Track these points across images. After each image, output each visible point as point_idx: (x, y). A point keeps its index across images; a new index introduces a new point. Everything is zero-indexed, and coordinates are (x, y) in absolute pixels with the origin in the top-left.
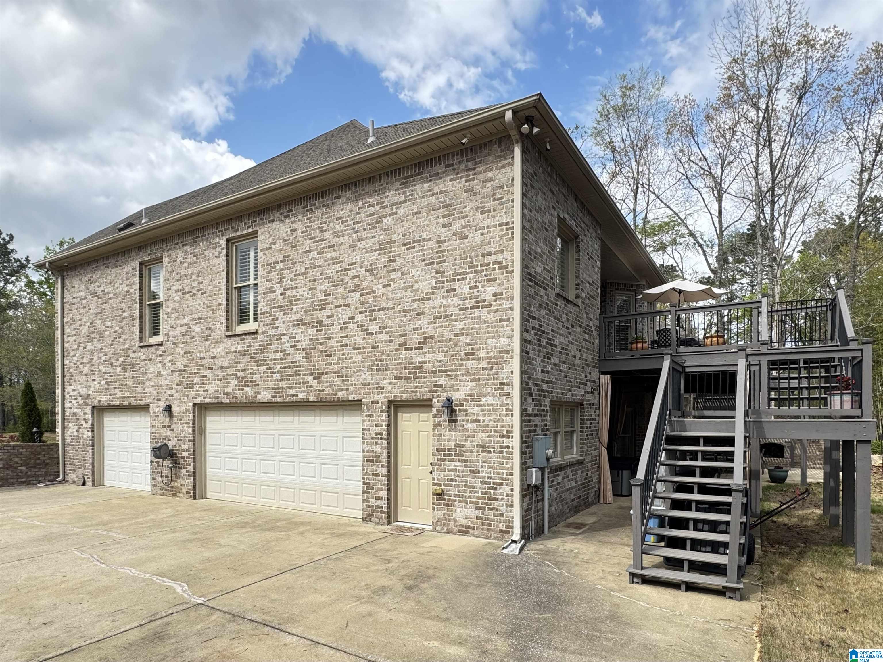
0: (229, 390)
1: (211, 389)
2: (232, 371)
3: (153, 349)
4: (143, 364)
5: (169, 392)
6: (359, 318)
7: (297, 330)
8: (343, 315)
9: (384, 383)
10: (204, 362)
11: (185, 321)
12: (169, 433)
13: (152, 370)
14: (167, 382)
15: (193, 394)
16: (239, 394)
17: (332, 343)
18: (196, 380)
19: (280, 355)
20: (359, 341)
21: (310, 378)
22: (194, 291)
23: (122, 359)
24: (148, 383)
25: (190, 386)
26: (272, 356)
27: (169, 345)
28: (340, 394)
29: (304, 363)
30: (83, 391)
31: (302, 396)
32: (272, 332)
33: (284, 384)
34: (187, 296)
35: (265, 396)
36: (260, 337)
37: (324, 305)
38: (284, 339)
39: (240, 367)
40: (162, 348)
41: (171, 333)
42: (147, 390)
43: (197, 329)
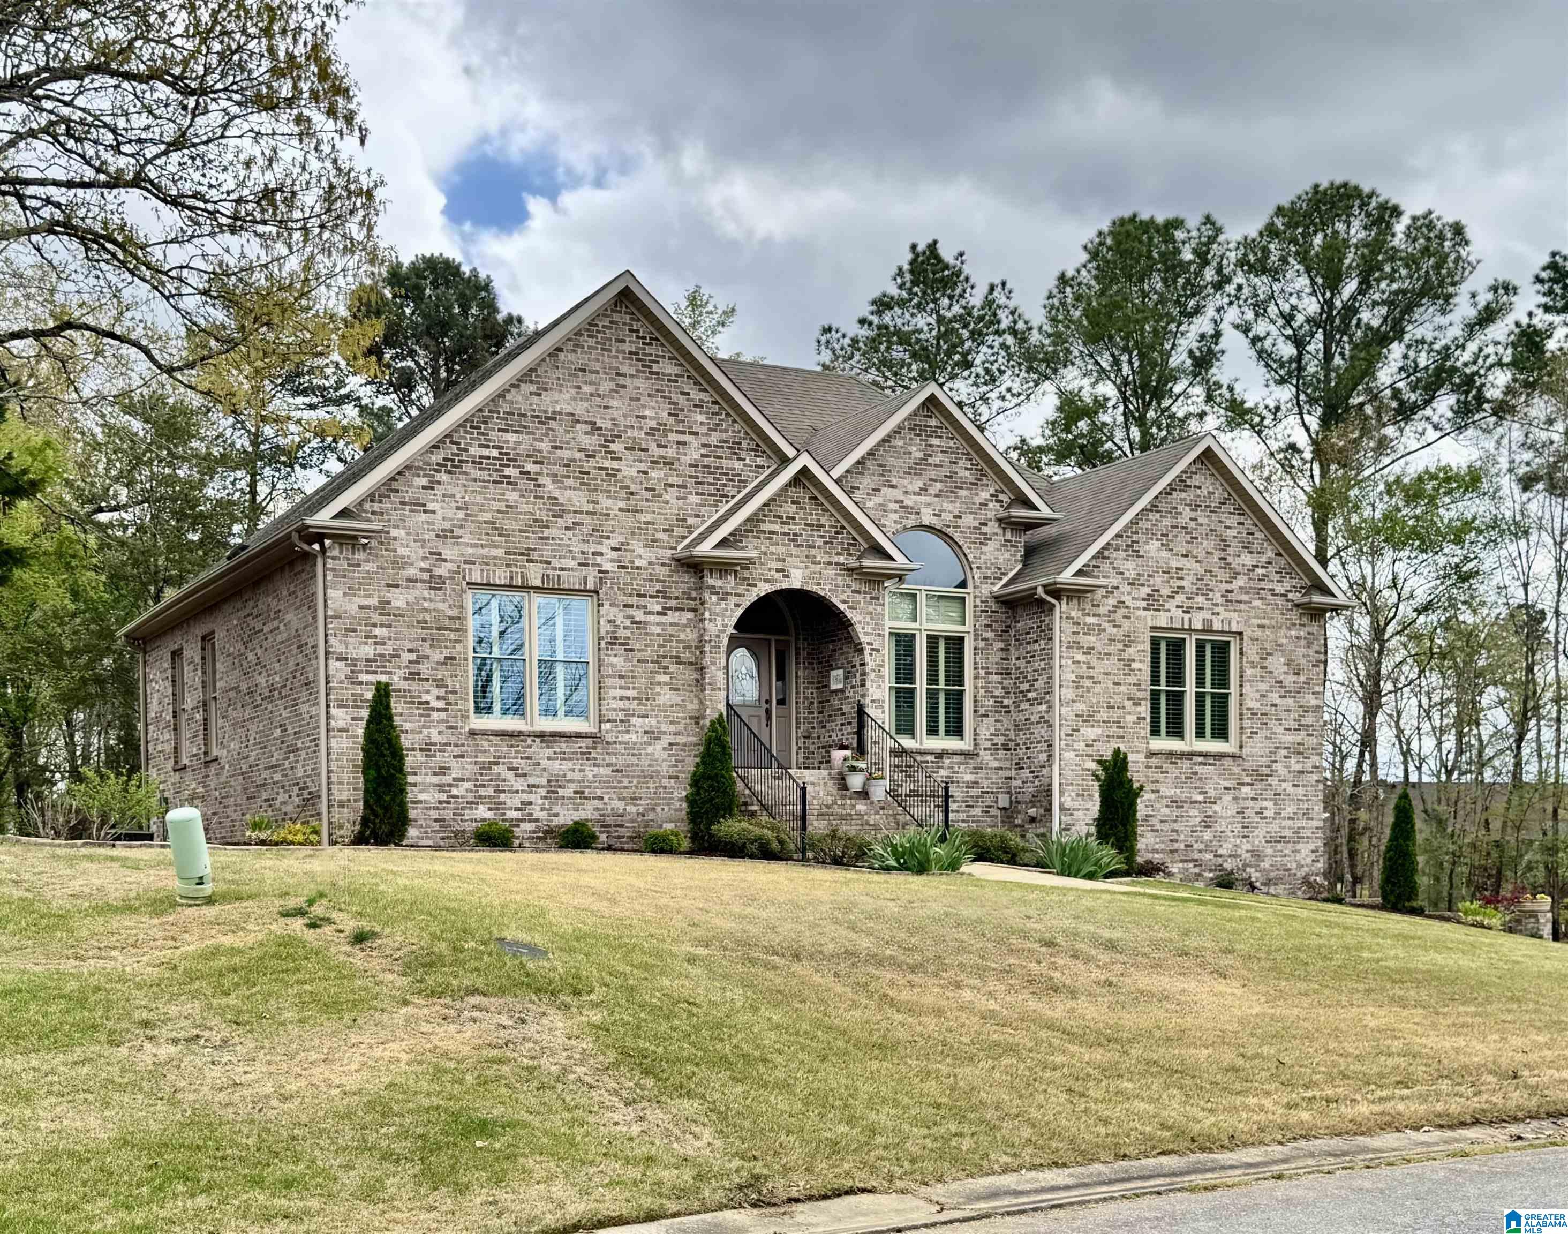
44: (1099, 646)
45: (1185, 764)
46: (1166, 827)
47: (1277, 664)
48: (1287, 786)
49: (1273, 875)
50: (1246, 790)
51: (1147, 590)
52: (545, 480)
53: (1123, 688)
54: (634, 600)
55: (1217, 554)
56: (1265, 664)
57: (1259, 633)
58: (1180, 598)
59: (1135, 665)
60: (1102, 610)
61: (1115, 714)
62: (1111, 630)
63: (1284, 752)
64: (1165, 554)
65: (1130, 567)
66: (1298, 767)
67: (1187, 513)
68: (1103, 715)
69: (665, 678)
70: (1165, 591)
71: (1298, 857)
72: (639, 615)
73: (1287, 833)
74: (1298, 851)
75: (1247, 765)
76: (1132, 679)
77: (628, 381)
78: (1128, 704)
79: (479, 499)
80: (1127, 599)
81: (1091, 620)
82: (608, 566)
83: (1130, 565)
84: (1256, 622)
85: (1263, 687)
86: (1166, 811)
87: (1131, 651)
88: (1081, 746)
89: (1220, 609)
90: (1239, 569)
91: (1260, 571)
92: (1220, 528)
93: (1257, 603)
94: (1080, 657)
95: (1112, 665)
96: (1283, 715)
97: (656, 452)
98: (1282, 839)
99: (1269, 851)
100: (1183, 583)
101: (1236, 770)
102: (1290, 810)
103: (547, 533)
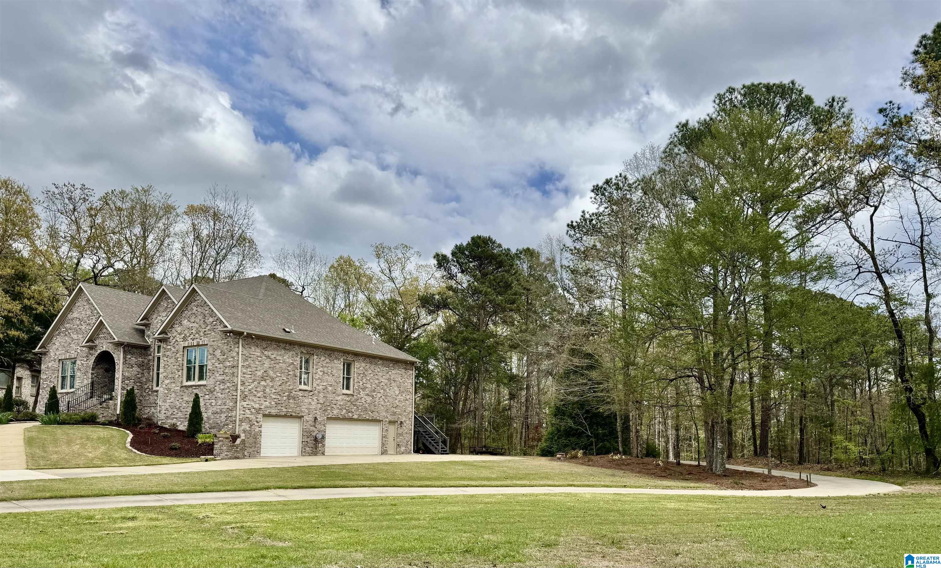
0: (343, 413)
1: (335, 412)
2: (344, 407)
3: (307, 392)
4: (300, 398)
5: (315, 412)
6: (383, 397)
7: (366, 397)
8: (379, 395)
9: (388, 416)
10: (333, 402)
11: (324, 384)
12: (314, 429)
13: (306, 401)
14: (314, 407)
15: (327, 414)
16: (346, 415)
17: (376, 403)
18: (328, 408)
19: (361, 404)
20: (383, 403)
21: (370, 412)
22: (329, 374)
23: (287, 394)
24: (304, 407)
25: (325, 410)
26: (359, 404)
27: (316, 392)
28: (378, 418)
29: (368, 407)
30: (257, 406)
31: (367, 418)
32: (358, 396)
33: (362, 413)
34: (325, 374)
35: (356, 417)
36: (355, 397)
37: (374, 391)
38: (363, 399)
39: (347, 406)
40: (312, 393)
41: (317, 387)
42: (303, 410)
43: (330, 388)
44: (170, 355)
45: (190, 389)
46: (184, 410)
47: (218, 353)
48: (219, 394)
49: (213, 425)
50: (207, 396)
51: (183, 335)
52: (71, 334)
53: (175, 367)
54: (82, 359)
55: (203, 320)
56: (215, 353)
57: (213, 343)
58: (192, 336)
59: (179, 359)
60: (172, 344)
61: (173, 375)
62: (173, 349)
63: (218, 383)
64: (188, 323)
65: (179, 329)
66: (223, 387)
67: (195, 308)
68: (170, 376)
69: (85, 377)
70: (188, 335)
71: (221, 419)
72: (83, 362)
73: (218, 411)
74: (221, 417)
75: (207, 388)
76: (178, 364)
77: (85, 307)
78: (176, 371)
79: (62, 340)
80: (178, 339)
81: (169, 347)
82: (79, 351)
83: (179, 328)
84: (212, 340)
85: (213, 361)
86: (184, 405)
87: (178, 355)
88: (164, 386)
89: (202, 338)
90: (208, 323)
91: (214, 323)
92: (204, 311)
93: (213, 333)
94: (165, 359)
95: (173, 360)
96: (219, 370)
97: (88, 322)
98: (217, 413)
99: (212, 417)
100: (193, 331)
101: (204, 390)
102: (219, 403)
103: (71, 345)
